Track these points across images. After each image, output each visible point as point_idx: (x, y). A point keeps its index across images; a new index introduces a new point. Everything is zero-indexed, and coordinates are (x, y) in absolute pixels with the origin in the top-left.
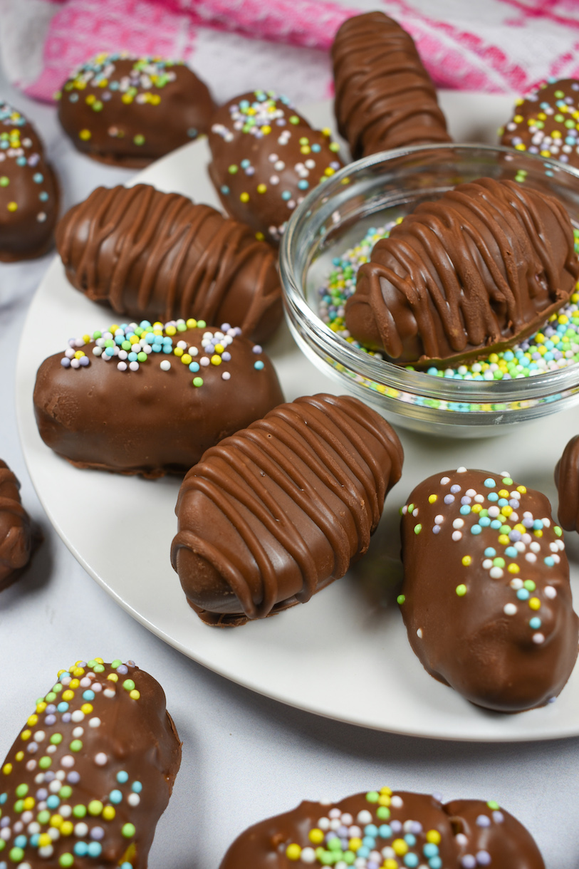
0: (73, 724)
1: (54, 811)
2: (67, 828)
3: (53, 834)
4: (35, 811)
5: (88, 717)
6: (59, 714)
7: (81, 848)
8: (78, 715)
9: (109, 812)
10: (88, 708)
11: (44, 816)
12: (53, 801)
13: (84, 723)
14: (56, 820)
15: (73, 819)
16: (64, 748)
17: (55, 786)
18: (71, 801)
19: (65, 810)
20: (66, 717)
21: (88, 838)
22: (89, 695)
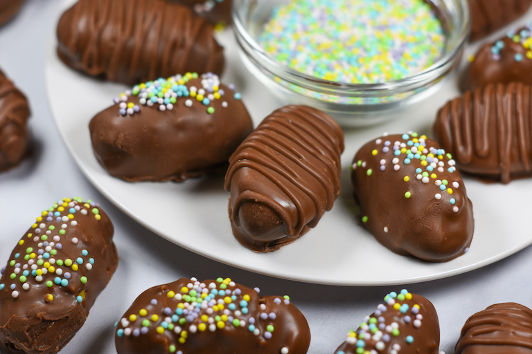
0: (62, 222)
1: (46, 260)
2: (52, 269)
3: (44, 271)
4: (36, 259)
5: (70, 220)
6: (54, 218)
7: (58, 280)
8: (65, 218)
9: (75, 267)
10: (71, 216)
11: (40, 262)
12: (47, 255)
13: (68, 222)
14: (47, 264)
15: (56, 266)
16: (56, 232)
17: (48, 248)
18: (56, 257)
19: (52, 261)
20: (59, 218)
21: (62, 277)
22: (72, 210)
